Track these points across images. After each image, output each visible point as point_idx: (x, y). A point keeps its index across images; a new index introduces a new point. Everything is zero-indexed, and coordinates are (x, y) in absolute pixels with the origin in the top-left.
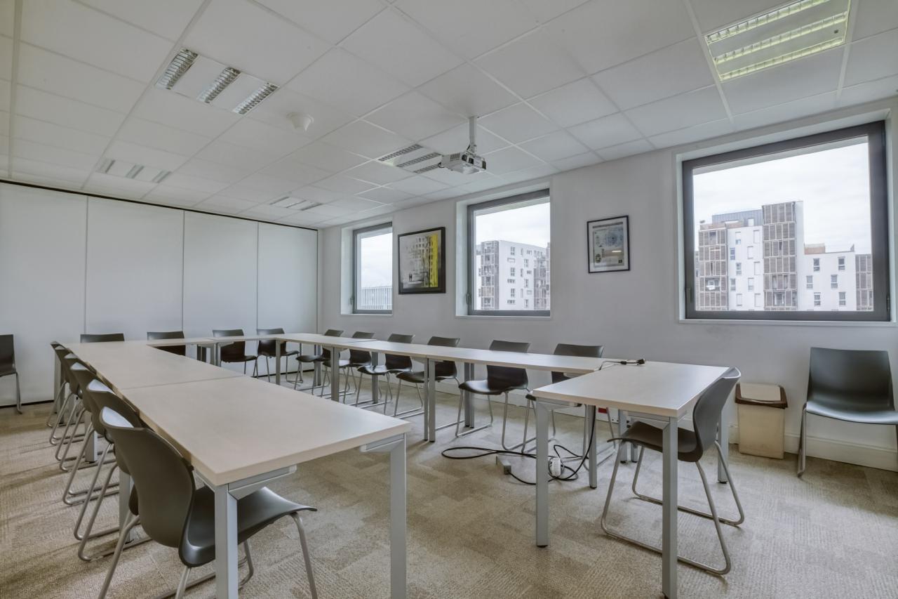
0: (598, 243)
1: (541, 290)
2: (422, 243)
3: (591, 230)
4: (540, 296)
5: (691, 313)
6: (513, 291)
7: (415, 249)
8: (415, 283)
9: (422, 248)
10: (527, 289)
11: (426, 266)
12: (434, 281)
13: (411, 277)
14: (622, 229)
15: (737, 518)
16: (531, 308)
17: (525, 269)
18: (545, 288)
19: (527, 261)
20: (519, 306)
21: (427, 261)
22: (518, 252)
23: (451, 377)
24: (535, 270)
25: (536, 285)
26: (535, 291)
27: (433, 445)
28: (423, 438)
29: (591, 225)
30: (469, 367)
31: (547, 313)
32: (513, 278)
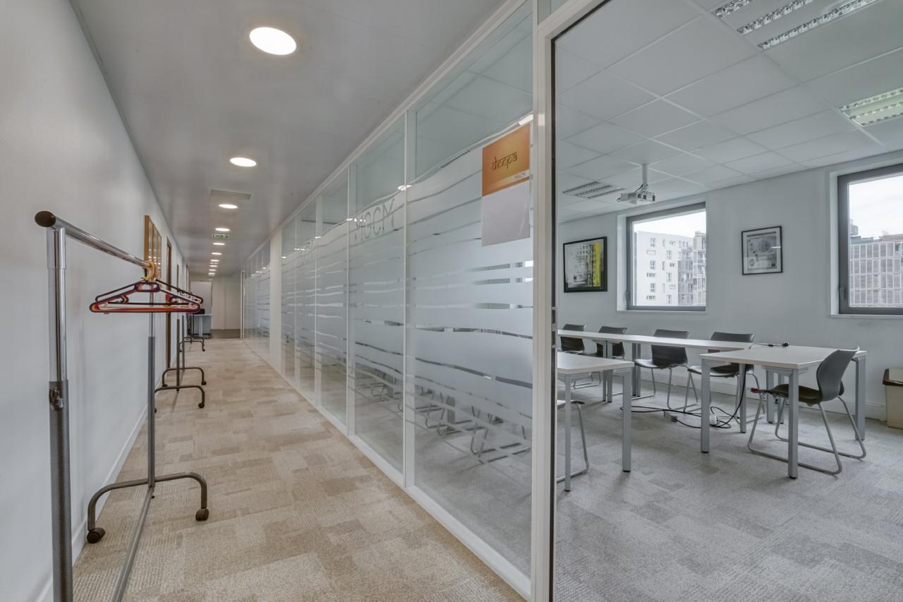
0: (751, 249)
1: (686, 285)
2: (585, 250)
3: (745, 239)
4: (686, 291)
5: (844, 309)
6: (653, 285)
7: (580, 255)
8: (579, 283)
9: (585, 254)
10: (670, 283)
11: (590, 269)
12: (597, 281)
13: (575, 278)
14: (775, 238)
15: (860, 453)
16: (675, 303)
17: (668, 262)
18: (692, 282)
19: (670, 252)
20: (661, 301)
21: (590, 265)
22: (659, 243)
23: (621, 357)
24: (679, 262)
25: (680, 279)
26: (679, 285)
27: (610, 404)
28: (602, 400)
29: (745, 235)
30: (636, 347)
31: (703, 309)
32: (653, 271)
